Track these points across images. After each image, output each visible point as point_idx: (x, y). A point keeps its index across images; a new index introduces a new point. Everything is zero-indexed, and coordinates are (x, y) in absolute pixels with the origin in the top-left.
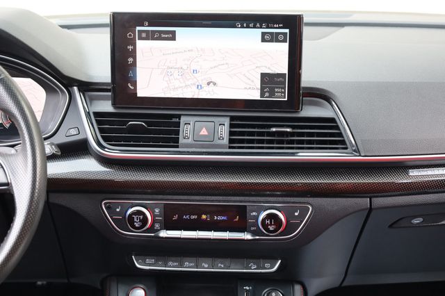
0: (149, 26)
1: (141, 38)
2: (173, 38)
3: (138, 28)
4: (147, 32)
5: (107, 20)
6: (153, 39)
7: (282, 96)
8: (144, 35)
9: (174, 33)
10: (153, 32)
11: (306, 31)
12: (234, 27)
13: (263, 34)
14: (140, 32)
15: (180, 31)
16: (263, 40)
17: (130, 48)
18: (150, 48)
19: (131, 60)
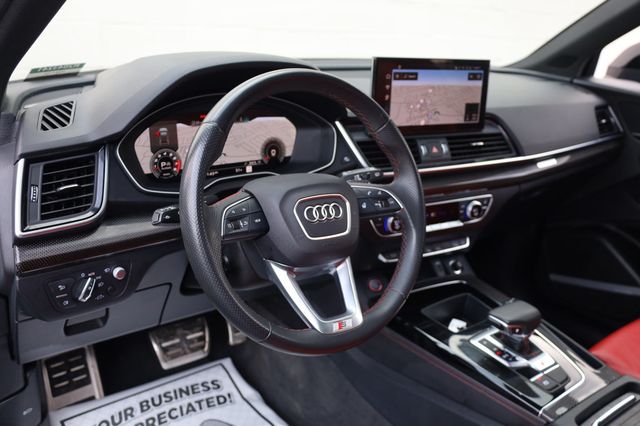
0: (402, 68)
1: (395, 79)
2: (416, 79)
3: (394, 71)
4: (399, 74)
6: (403, 79)
7: (476, 120)
8: (397, 76)
9: (416, 74)
10: (404, 74)
11: (492, 77)
12: (453, 69)
13: (470, 74)
14: (395, 74)
15: (421, 73)
16: (470, 79)
17: (388, 87)
18: (401, 87)
19: (387, 97)
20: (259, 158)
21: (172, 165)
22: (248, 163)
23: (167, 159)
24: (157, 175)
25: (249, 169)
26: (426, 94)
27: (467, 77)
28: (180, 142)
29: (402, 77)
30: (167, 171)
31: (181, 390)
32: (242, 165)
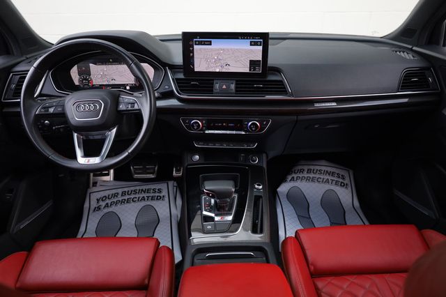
0: (200, 38)
1: (196, 44)
2: (210, 44)
4: (198, 41)
5: (181, 37)
7: (259, 70)
9: (210, 42)
11: (270, 41)
12: (238, 38)
13: (251, 42)
14: (196, 41)
15: (214, 41)
16: (251, 45)
17: (191, 49)
18: (200, 49)
19: (191, 54)
20: (134, 83)
21: (89, 81)
22: (127, 85)
23: (86, 79)
24: (82, 86)
25: (128, 88)
26: (219, 54)
27: (249, 44)
28: (92, 72)
29: (200, 43)
30: (86, 85)
31: (142, 190)
32: (124, 86)
